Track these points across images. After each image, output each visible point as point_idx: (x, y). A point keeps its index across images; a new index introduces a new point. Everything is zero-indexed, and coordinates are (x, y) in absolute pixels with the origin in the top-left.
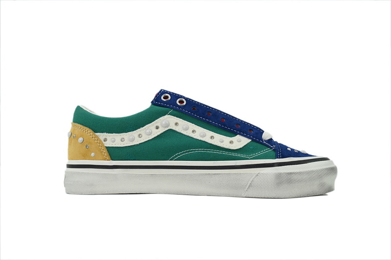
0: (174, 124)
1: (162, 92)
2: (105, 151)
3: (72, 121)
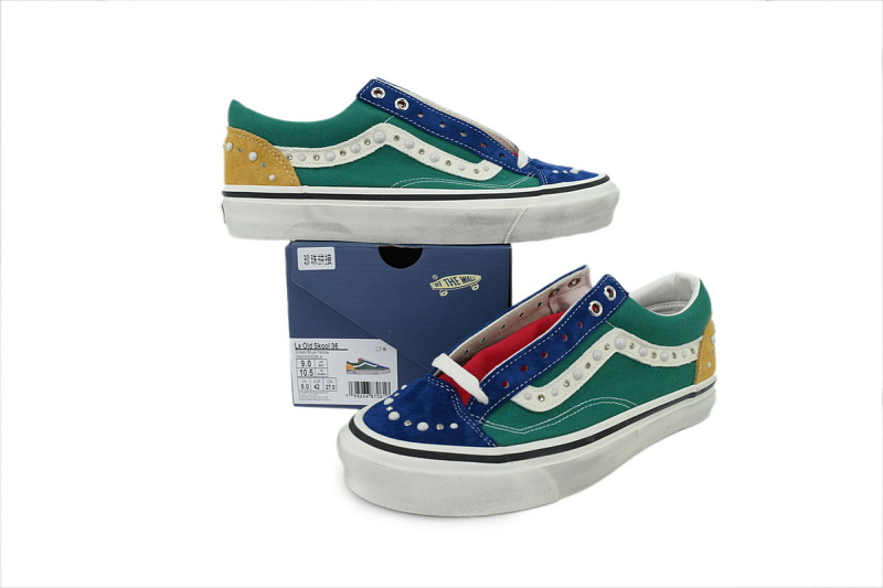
0: (392, 137)
1: (374, 83)
2: (293, 171)
3: (227, 124)
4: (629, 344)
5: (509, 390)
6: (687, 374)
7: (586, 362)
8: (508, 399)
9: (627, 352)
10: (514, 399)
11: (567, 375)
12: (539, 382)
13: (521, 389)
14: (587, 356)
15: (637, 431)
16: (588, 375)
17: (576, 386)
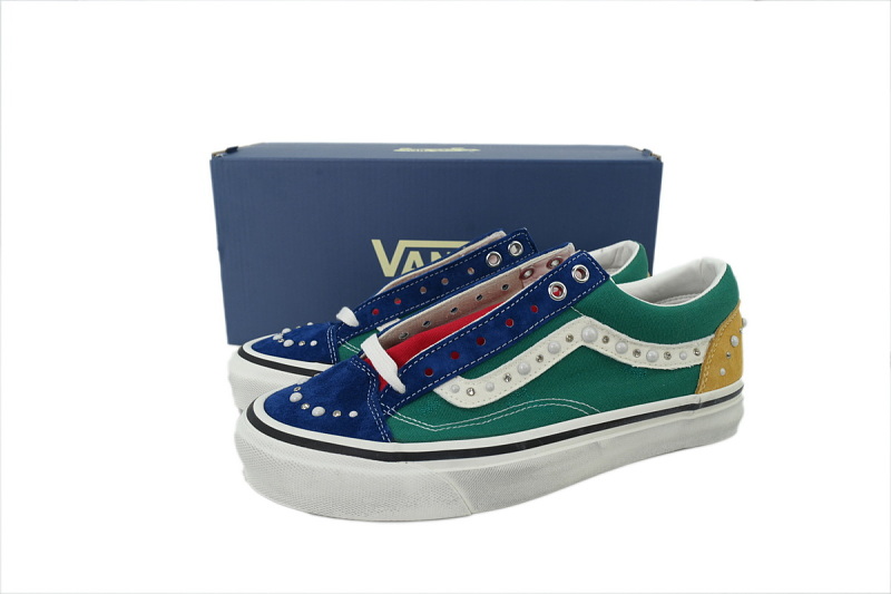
4: (600, 337)
5: (432, 380)
6: (687, 380)
7: (538, 353)
8: (430, 391)
9: (598, 347)
10: (437, 390)
11: (510, 367)
12: (470, 373)
13: (447, 379)
14: (541, 347)
15: (596, 444)
16: (538, 370)
17: (519, 382)
